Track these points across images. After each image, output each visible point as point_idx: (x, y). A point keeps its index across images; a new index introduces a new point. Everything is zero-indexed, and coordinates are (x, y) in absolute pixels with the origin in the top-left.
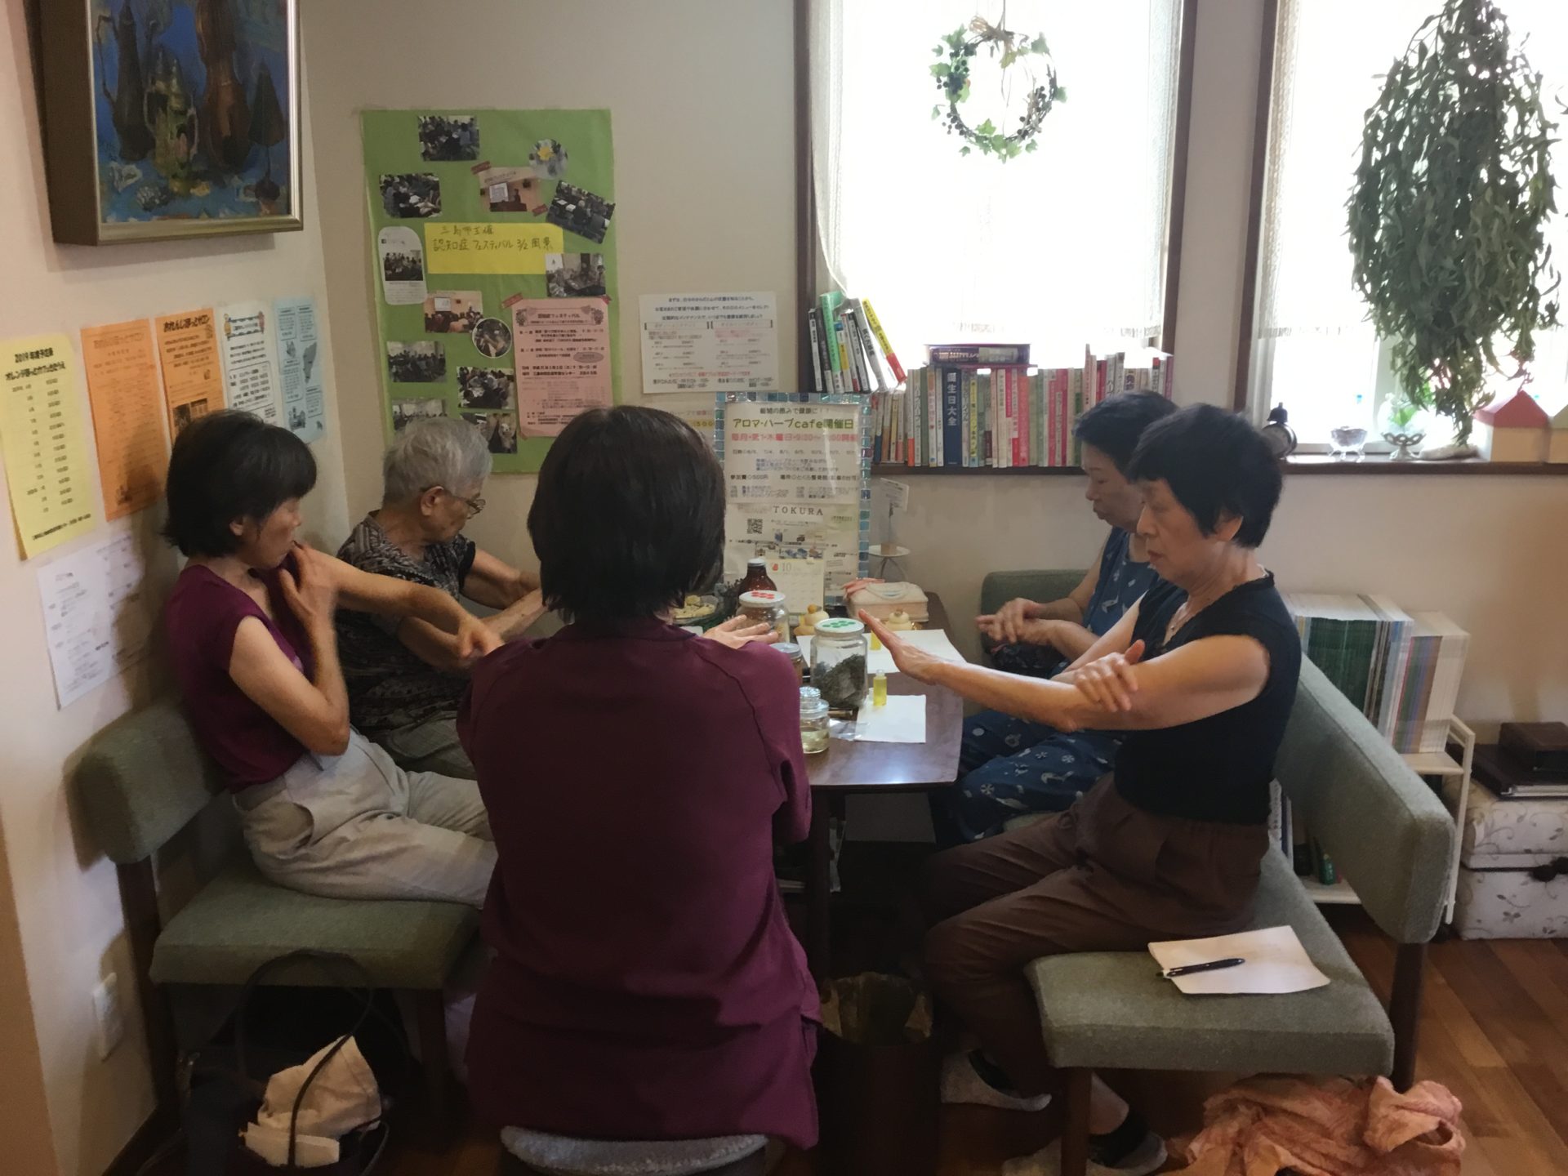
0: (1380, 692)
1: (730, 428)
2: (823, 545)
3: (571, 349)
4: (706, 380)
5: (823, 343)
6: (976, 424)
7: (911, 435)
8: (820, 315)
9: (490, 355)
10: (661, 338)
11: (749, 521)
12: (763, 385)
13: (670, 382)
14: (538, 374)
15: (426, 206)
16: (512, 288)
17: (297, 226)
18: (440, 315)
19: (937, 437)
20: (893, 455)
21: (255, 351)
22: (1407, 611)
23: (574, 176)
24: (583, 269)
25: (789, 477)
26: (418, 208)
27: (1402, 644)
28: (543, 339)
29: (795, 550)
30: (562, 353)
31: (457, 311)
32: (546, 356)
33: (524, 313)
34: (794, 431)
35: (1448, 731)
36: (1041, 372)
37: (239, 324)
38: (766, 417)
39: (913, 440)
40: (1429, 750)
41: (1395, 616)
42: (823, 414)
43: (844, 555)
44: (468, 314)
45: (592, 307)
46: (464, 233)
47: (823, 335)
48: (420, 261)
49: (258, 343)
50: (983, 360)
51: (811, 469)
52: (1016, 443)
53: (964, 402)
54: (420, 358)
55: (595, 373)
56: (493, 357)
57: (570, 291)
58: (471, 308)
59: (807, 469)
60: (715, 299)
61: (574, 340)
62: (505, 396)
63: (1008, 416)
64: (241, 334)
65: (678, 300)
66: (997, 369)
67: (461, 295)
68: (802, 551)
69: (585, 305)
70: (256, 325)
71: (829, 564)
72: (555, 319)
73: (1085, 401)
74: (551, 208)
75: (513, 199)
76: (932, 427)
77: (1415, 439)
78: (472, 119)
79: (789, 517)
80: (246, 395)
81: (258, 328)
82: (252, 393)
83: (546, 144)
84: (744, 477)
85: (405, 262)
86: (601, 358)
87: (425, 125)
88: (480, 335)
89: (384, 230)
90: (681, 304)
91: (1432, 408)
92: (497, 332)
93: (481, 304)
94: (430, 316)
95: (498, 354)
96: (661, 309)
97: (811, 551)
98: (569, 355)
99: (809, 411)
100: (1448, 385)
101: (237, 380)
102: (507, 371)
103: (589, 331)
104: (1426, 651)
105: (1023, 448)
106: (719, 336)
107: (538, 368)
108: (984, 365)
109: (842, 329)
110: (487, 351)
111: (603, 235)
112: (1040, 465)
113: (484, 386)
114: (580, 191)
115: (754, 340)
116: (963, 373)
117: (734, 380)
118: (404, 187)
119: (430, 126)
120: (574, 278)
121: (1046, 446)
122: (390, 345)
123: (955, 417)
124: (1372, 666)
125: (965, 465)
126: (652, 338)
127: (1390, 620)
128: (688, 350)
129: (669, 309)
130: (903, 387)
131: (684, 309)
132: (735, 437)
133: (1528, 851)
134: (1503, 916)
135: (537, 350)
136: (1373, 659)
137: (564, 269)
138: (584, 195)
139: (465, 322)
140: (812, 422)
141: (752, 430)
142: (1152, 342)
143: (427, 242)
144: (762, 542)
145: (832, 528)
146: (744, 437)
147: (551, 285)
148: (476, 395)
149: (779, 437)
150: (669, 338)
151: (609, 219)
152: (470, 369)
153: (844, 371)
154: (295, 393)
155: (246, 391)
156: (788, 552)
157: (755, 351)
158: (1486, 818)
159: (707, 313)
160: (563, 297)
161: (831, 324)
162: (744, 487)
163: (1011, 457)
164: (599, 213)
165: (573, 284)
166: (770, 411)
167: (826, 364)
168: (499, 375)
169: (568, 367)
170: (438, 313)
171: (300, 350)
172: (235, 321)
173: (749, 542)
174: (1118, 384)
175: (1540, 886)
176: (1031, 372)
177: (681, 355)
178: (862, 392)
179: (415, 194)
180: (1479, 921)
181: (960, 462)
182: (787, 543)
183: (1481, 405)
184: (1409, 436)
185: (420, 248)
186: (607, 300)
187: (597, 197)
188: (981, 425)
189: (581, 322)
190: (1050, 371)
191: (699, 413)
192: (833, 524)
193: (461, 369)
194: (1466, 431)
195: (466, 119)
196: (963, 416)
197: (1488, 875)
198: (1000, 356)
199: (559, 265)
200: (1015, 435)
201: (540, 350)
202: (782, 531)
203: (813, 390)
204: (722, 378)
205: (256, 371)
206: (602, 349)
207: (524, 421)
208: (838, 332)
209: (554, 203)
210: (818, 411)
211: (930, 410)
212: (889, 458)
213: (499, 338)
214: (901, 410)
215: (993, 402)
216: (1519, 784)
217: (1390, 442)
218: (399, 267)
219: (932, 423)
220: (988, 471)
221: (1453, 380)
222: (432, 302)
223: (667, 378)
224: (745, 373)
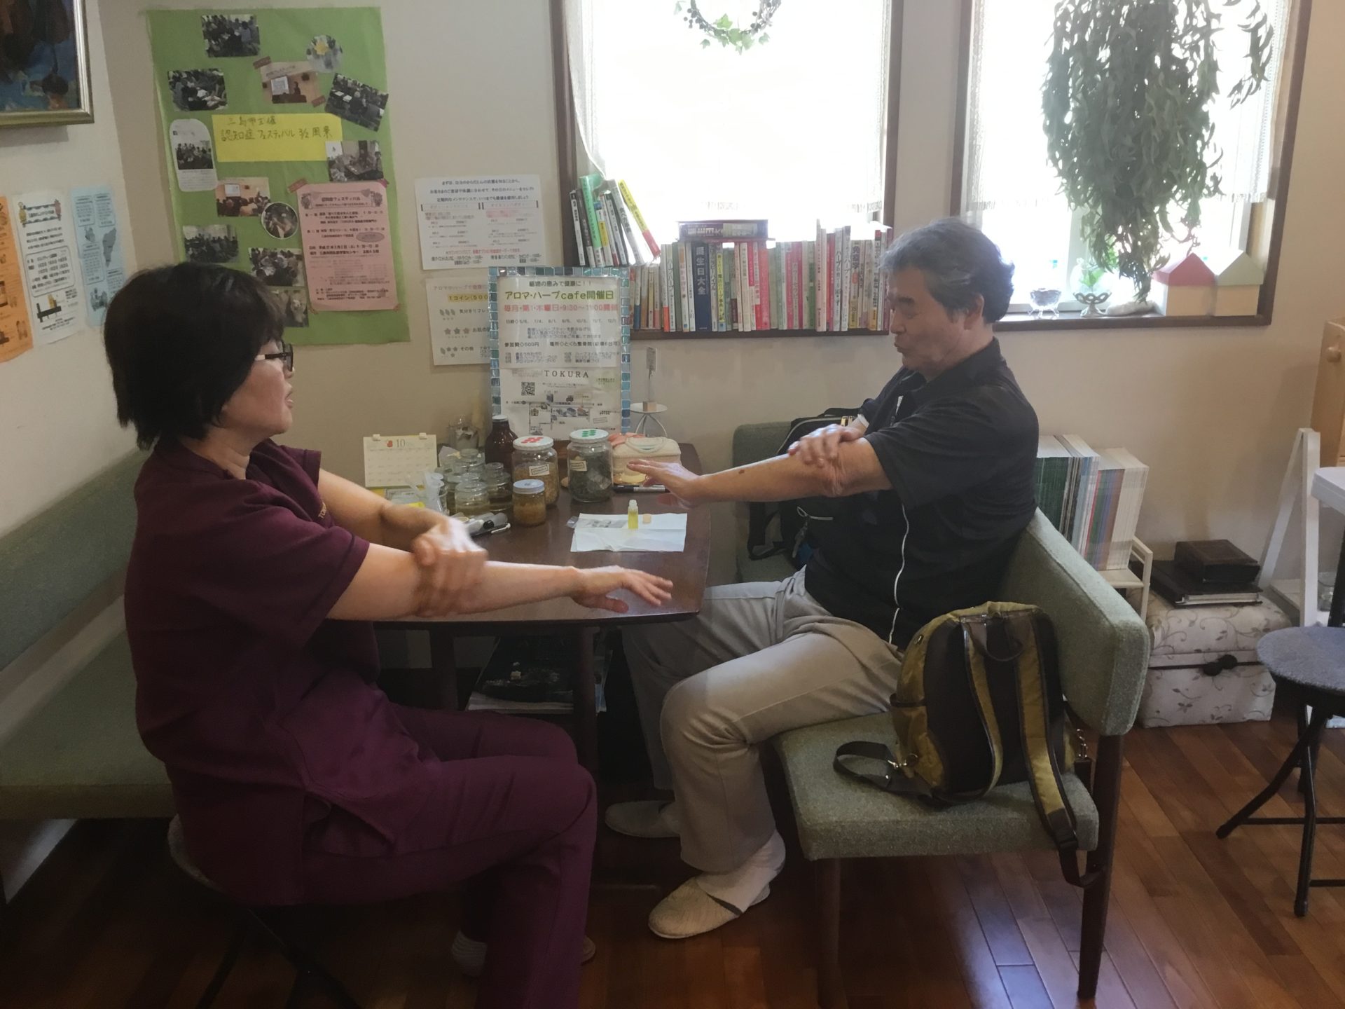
0: (1072, 519)
1: (503, 300)
2: (590, 404)
3: (354, 230)
4: (480, 257)
5: (584, 221)
6: (722, 293)
7: (666, 304)
8: (580, 196)
9: (279, 237)
10: (436, 218)
11: (523, 384)
12: (532, 260)
13: (447, 259)
14: (325, 253)
15: (212, 100)
16: (298, 174)
17: (88, 119)
18: (230, 201)
19: (689, 305)
20: (651, 322)
21: (52, 236)
22: (1094, 448)
23: (349, 70)
24: (361, 155)
25: (557, 343)
26: (206, 102)
27: (1091, 477)
28: (327, 220)
29: (565, 410)
30: (346, 233)
31: (246, 195)
32: (331, 236)
33: (309, 197)
34: (560, 301)
35: (1131, 550)
36: (778, 245)
37: (34, 211)
38: (532, 290)
39: (668, 308)
40: (1115, 567)
41: (1084, 451)
42: (586, 286)
43: (608, 412)
44: (257, 199)
45: (372, 190)
46: (249, 124)
47: (584, 214)
48: (210, 150)
49: (55, 229)
50: (727, 235)
51: (577, 337)
52: (758, 310)
53: (712, 274)
54: (214, 241)
55: (377, 251)
56: (282, 238)
57: (350, 176)
58: (259, 193)
59: (573, 336)
60: (485, 182)
61: (356, 222)
62: (294, 274)
63: (750, 285)
64: (36, 221)
65: (451, 183)
66: (740, 243)
67: (251, 181)
68: (570, 410)
69: (366, 189)
70: (52, 212)
71: (596, 421)
72: (337, 202)
73: (817, 270)
74: (329, 99)
75: (293, 92)
76: (684, 296)
77: (1102, 298)
78: (252, 18)
79: (558, 380)
80: (45, 277)
81: (55, 215)
82: (51, 276)
83: (321, 39)
84: (517, 344)
85: (196, 152)
86: (383, 237)
87: (209, 23)
88: (269, 219)
89: (176, 124)
90: (454, 187)
91: (1116, 271)
92: (284, 215)
93: (268, 188)
94: (221, 201)
95: (286, 236)
96: (436, 192)
97: (579, 410)
98: (352, 236)
99: (573, 284)
100: (1129, 250)
101: (36, 264)
102: (295, 251)
103: (370, 212)
104: (1112, 480)
105: (765, 314)
106: (490, 216)
107: (324, 248)
108: (728, 239)
109: (600, 208)
110: (275, 233)
111: (378, 123)
112: (780, 329)
113: (275, 265)
114: (355, 83)
115: (522, 220)
116: (710, 247)
117: (505, 257)
118: (191, 82)
119: (213, 25)
120: (353, 164)
121: (785, 310)
122: (186, 229)
123: (704, 287)
124: (1065, 496)
125: (714, 330)
126: (428, 219)
127: (1080, 456)
128: (462, 229)
129: (442, 192)
130: (658, 261)
131: (457, 191)
132: (508, 308)
133: (1198, 651)
134: (1179, 707)
135: (322, 231)
136: (1066, 491)
137: (344, 155)
138: (358, 86)
139: (254, 206)
140: (576, 294)
141: (521, 302)
142: (875, 217)
143: (215, 135)
144: (534, 403)
145: (599, 390)
146: (516, 308)
147: (333, 171)
148: (267, 274)
149: (547, 308)
150: (444, 218)
151: (383, 108)
152: (261, 250)
153: (604, 247)
154: (96, 275)
155: (45, 274)
156: (559, 411)
157: (524, 230)
158: (1163, 625)
159: (478, 195)
160: (344, 182)
161: (590, 204)
162: (517, 354)
163: (754, 321)
164: (375, 103)
165: (353, 169)
166: (538, 284)
167: (588, 241)
168: (289, 255)
169: (352, 247)
170: (228, 198)
171: (100, 234)
172: (30, 209)
173: (524, 403)
174: (845, 254)
175: (1209, 679)
176: (770, 245)
177: (456, 234)
178: (621, 265)
179: (202, 88)
180: (1158, 712)
181: (710, 326)
182: (557, 403)
183: (1158, 267)
184: (1097, 295)
185: (208, 138)
186: (386, 184)
187: (371, 88)
188: (728, 293)
189: (362, 204)
190: (786, 244)
191: (475, 287)
192: (597, 385)
193: (253, 250)
194: (1145, 290)
195: (246, 18)
196: (712, 285)
197: (1167, 672)
198: (741, 231)
199: (339, 152)
200: (758, 303)
201: (325, 231)
202: (552, 392)
203: (577, 264)
204: (494, 254)
205: (54, 255)
206: (383, 229)
207: (313, 297)
208: (598, 211)
209: (332, 94)
210: (582, 283)
211: (682, 281)
212: (647, 325)
213: (286, 221)
214: (657, 281)
215: (738, 273)
216: (1191, 594)
217: (1081, 301)
218: (190, 157)
219: (684, 292)
220: (735, 334)
221: (1134, 246)
222: (222, 188)
223: (444, 255)
224: (515, 250)
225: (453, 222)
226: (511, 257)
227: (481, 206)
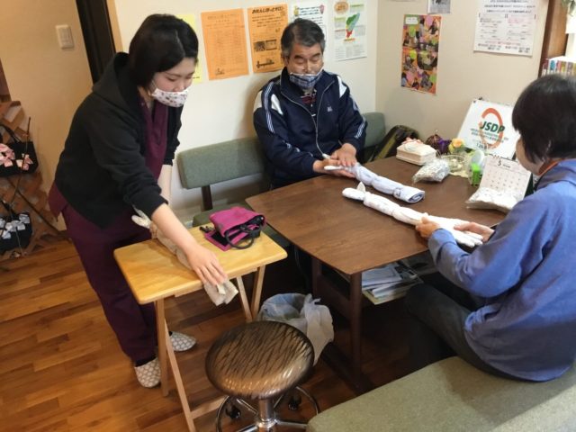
4: (500, 46)
10: (485, 22)
12: (525, 52)
13: (485, 45)
81: (319, 12)
96: (487, 6)
106: (509, 22)
115: (525, 26)
117: (512, 48)
126: (481, 21)
128: (495, 29)
129: (490, 6)
131: (497, 6)
150: (488, 22)
157: (525, 32)
177: (492, 31)
204: (507, 46)
223: (484, 43)
224: (518, 44)
225: (491, 24)
226: (516, 48)
227: (506, 16)
